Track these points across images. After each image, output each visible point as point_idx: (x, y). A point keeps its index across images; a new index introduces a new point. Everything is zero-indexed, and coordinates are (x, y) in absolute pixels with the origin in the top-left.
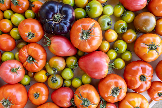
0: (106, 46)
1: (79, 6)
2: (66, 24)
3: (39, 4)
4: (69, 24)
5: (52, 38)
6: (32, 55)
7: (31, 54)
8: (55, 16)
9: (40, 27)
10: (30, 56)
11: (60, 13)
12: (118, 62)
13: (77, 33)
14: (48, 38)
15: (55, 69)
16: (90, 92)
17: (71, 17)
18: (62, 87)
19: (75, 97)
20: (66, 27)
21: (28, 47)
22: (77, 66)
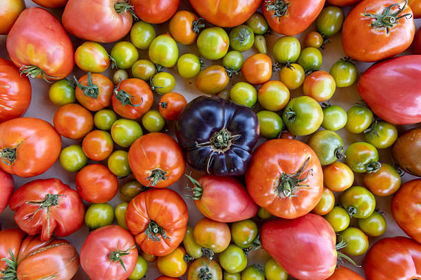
1: (267, 108)
2: (240, 154)
3: (177, 100)
4: (247, 154)
5: (206, 182)
6: (160, 220)
7: (156, 219)
9: (180, 156)
10: (153, 223)
11: (228, 129)
13: (268, 180)
14: (196, 182)
15: (208, 251)
17: (252, 138)
20: (240, 162)
21: (150, 202)
22: (258, 245)
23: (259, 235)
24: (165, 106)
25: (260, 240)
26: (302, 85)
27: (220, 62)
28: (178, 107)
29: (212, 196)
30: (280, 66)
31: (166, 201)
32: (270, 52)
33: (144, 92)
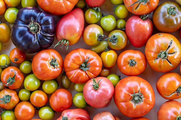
1: (19, 2)
4: (42, 14)
5: (59, 37)
8: (32, 28)
11: (28, 24)
14: (58, 43)
15: (99, 37)
17: (33, 11)
18: (125, 31)
19: (138, 12)
21: (69, 68)
22: (98, 9)
23: (92, 8)
24: (16, 59)
25: (95, 7)
28: (17, 52)
29: (65, 33)
31: (69, 60)
33: (8, 71)
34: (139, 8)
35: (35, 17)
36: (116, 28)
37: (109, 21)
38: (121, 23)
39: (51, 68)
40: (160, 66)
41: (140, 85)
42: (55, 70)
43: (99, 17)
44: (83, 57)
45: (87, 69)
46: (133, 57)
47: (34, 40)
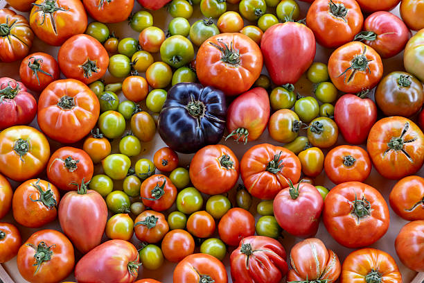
0: (251, 30)
1: (169, 80)
3: (161, 154)
4: (206, 89)
5: (232, 124)
8: (192, 107)
11: (186, 104)
12: (284, 12)
13: (226, 72)
15: (295, 125)
16: (341, 56)
17: (194, 86)
18: (334, 119)
19: (353, 86)
20: (212, 93)
21: (250, 169)
22: (290, 86)
23: (281, 85)
25: (285, 84)
26: (151, 53)
27: (128, 120)
30: (132, 70)
31: (249, 157)
32: (121, 79)
34: (352, 80)
35: (196, 95)
36: (319, 115)
37: (308, 105)
38: (327, 108)
39: (221, 169)
40: (393, 162)
41: (363, 191)
42: (228, 174)
43: (292, 99)
44: (271, 154)
45: (278, 170)
46: (350, 153)
47: (196, 127)
